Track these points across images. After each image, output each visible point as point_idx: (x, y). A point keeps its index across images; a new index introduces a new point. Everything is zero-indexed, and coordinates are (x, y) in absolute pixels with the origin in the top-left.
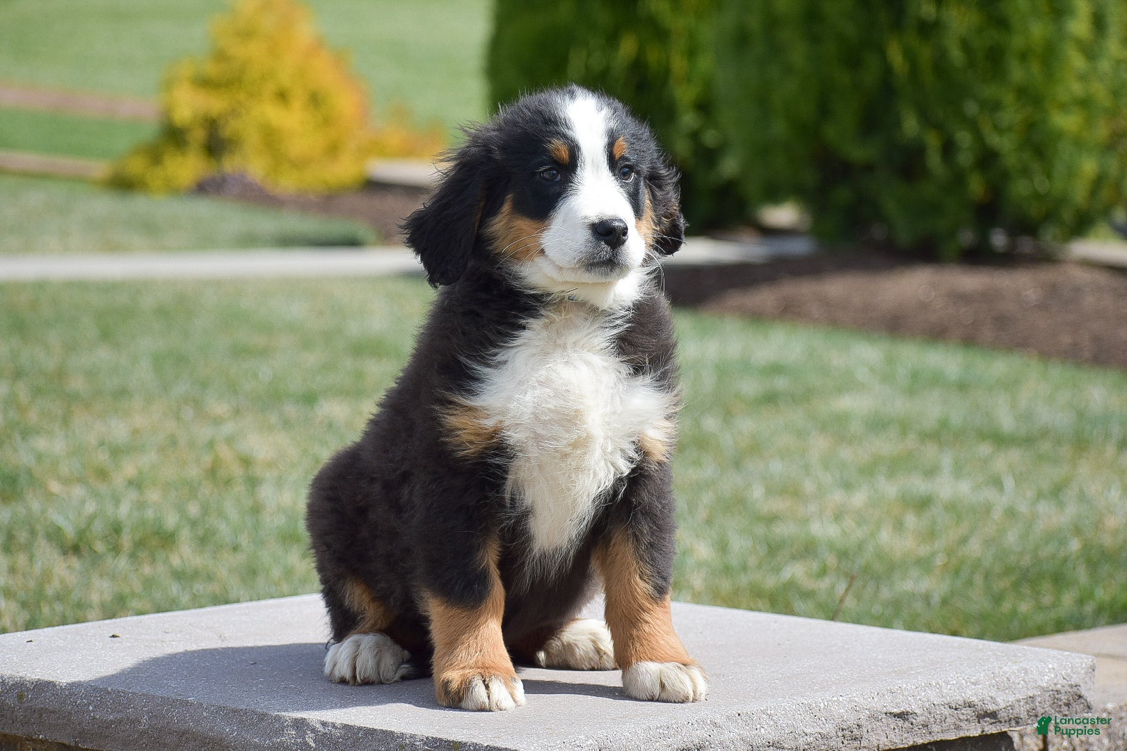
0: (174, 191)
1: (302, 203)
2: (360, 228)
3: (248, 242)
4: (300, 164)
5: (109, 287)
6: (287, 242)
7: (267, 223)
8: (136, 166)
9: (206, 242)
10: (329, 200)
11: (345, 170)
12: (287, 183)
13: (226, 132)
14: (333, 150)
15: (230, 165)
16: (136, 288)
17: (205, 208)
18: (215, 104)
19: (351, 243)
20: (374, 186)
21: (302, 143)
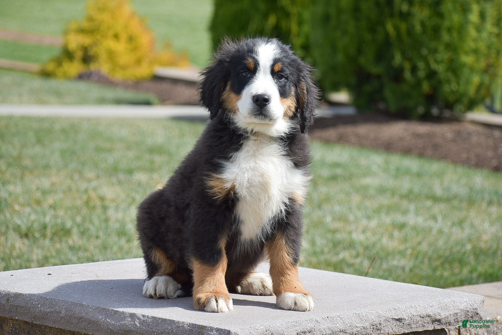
0: (67, 77)
1: (125, 85)
2: (151, 97)
3: (102, 101)
4: (123, 68)
5: (41, 120)
6: (119, 102)
7: (110, 93)
8: (51, 67)
9: (83, 101)
10: (137, 84)
11: (144, 71)
12: (119, 76)
13: (92, 52)
14: (139, 62)
15: (93, 67)
16: (52, 120)
17: (82, 86)
18: (86, 40)
19: (147, 103)
20: (157, 78)
21: (125, 58)
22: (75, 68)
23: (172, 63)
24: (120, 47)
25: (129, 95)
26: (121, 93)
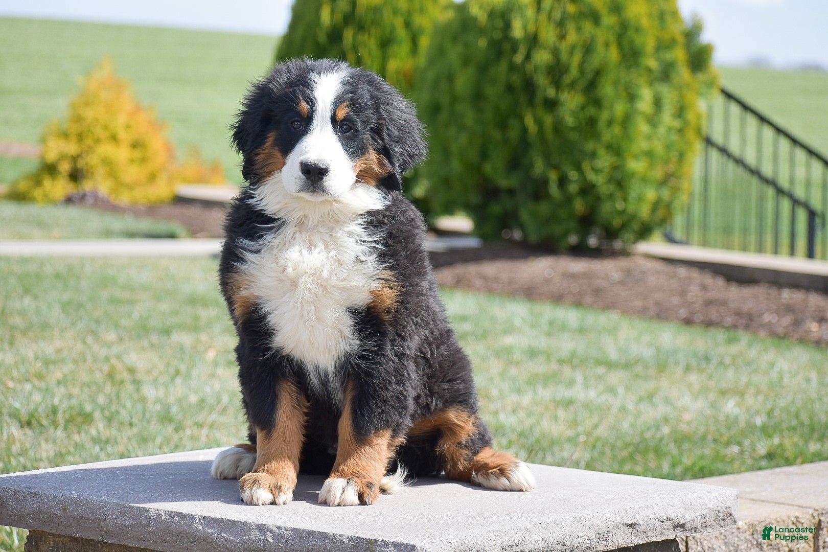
0: (50, 201)
1: (135, 210)
2: (175, 227)
3: (108, 234)
4: (130, 187)
5: (24, 260)
6: (132, 235)
7: (116, 223)
8: (23, 186)
9: (80, 234)
10: (152, 209)
11: (162, 190)
12: (124, 198)
13: (81, 164)
14: (152, 178)
15: (87, 186)
16: (41, 261)
17: (74, 212)
18: (72, 148)
19: (172, 236)
20: (181, 201)
21: (131, 173)
22: (60, 187)
23: (201, 180)
24: (122, 154)
25: (145, 224)
26: (130, 222)
